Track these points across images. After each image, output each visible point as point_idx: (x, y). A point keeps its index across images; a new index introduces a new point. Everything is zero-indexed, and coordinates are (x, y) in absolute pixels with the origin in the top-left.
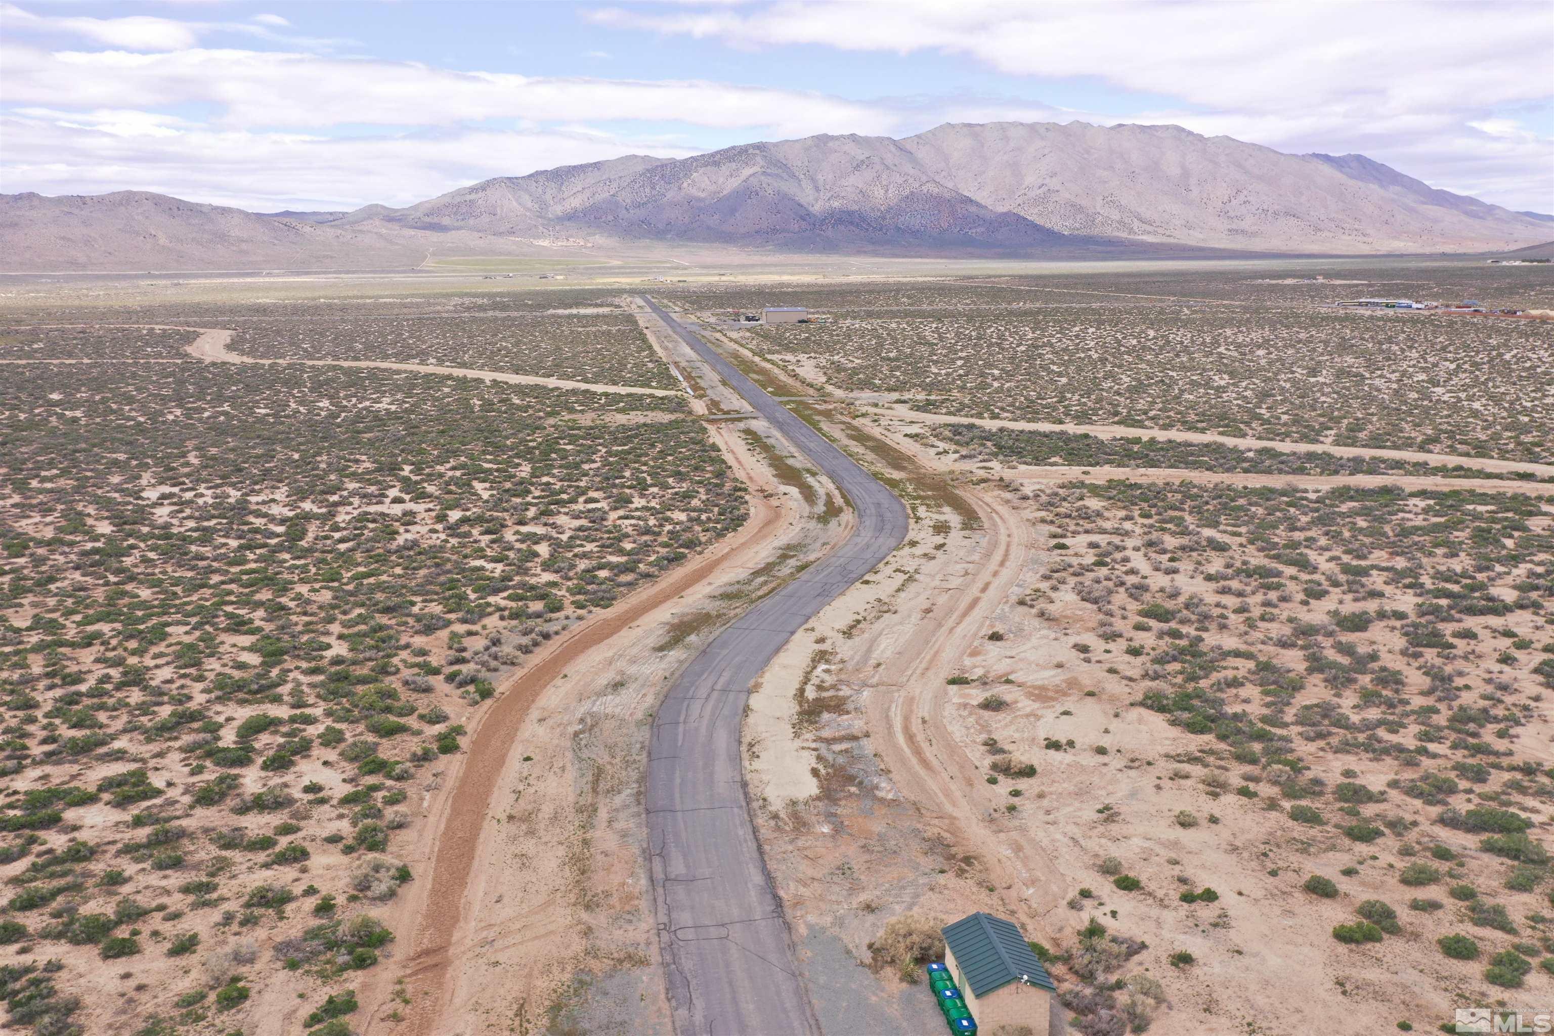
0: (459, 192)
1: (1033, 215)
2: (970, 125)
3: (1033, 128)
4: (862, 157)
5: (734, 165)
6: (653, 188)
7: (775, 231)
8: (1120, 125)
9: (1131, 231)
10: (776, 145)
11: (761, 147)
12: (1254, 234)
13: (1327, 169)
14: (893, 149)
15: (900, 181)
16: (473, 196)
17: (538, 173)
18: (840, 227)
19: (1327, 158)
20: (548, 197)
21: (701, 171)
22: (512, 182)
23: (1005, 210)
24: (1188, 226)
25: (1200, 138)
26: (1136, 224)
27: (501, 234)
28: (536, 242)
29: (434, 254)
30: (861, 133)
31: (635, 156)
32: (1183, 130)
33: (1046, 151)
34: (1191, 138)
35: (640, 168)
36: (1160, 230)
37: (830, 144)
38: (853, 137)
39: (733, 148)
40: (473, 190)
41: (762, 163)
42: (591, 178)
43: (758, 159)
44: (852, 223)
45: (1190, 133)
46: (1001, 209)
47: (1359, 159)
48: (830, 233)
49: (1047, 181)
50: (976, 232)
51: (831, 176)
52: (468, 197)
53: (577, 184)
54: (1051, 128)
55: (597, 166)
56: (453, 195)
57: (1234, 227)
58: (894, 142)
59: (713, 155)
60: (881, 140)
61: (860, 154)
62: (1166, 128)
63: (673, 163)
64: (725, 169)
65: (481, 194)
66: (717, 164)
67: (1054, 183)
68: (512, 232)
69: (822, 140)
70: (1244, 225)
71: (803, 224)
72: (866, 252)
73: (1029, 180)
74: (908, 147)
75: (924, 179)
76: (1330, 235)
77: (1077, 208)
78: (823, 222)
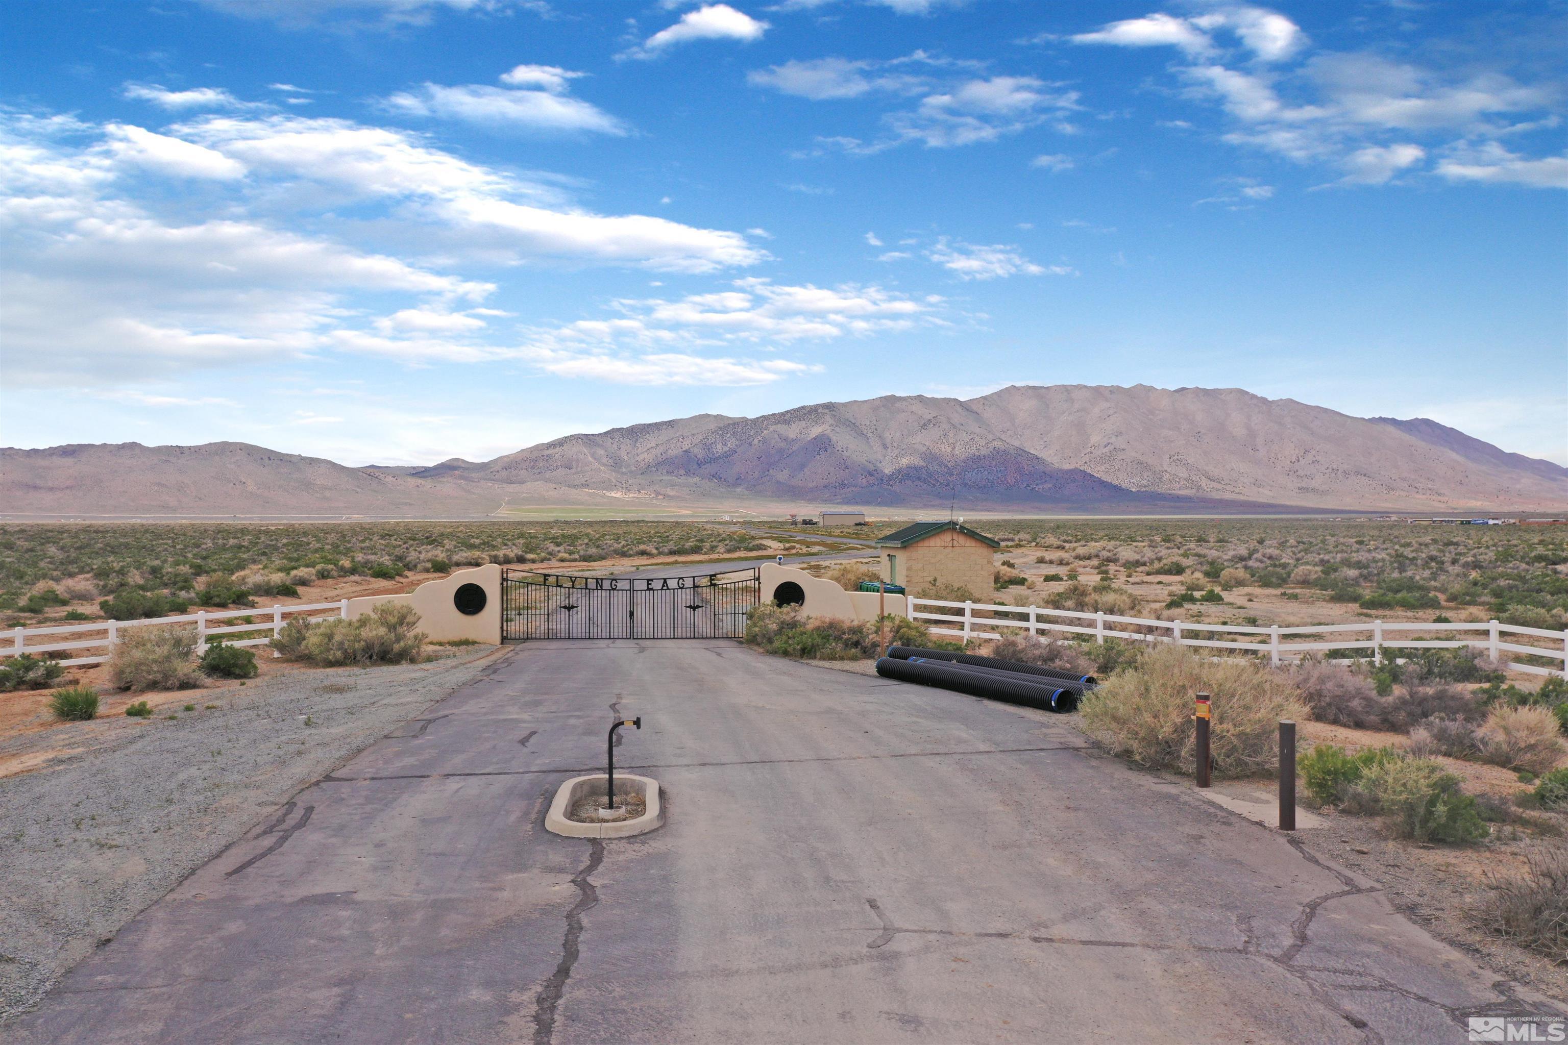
0: (537, 448)
1: (1099, 472)
2: (1034, 388)
3: (1097, 391)
4: (930, 417)
5: (803, 423)
6: (725, 445)
7: (843, 485)
8: (1183, 389)
9: (1199, 488)
10: (845, 405)
11: (830, 407)
12: (1324, 493)
13: (1395, 432)
14: (960, 410)
15: (967, 438)
16: (551, 451)
17: (614, 431)
18: (909, 482)
19: (1394, 422)
20: (623, 453)
21: (772, 428)
22: (589, 439)
23: (1072, 467)
24: (1257, 483)
25: (1264, 400)
26: (1204, 482)
27: (575, 486)
28: (608, 494)
29: (508, 503)
30: (929, 394)
31: (707, 416)
32: (1247, 393)
33: (1111, 412)
34: (1255, 401)
35: (713, 426)
36: (1228, 488)
37: (898, 405)
38: (920, 398)
39: (803, 408)
40: (550, 446)
41: (831, 421)
42: (665, 435)
43: (828, 418)
44: (919, 479)
45: (1254, 397)
46: (1066, 467)
47: (1426, 422)
48: (897, 487)
49: (1113, 440)
50: (1044, 487)
51: (898, 434)
52: (546, 452)
53: (651, 441)
54: (1114, 390)
55: (671, 424)
56: (532, 450)
57: (1304, 485)
58: (961, 404)
59: (783, 414)
60: (948, 401)
61: (927, 414)
62: (1231, 391)
63: (744, 422)
64: (796, 426)
65: (558, 449)
66: (787, 422)
67: (1120, 442)
68: (586, 485)
69: (890, 402)
70: (1314, 484)
71: (871, 479)
72: (933, 506)
73: (1095, 439)
74: (975, 408)
75: (990, 437)
76: (1403, 494)
77: (1143, 466)
78: (891, 477)
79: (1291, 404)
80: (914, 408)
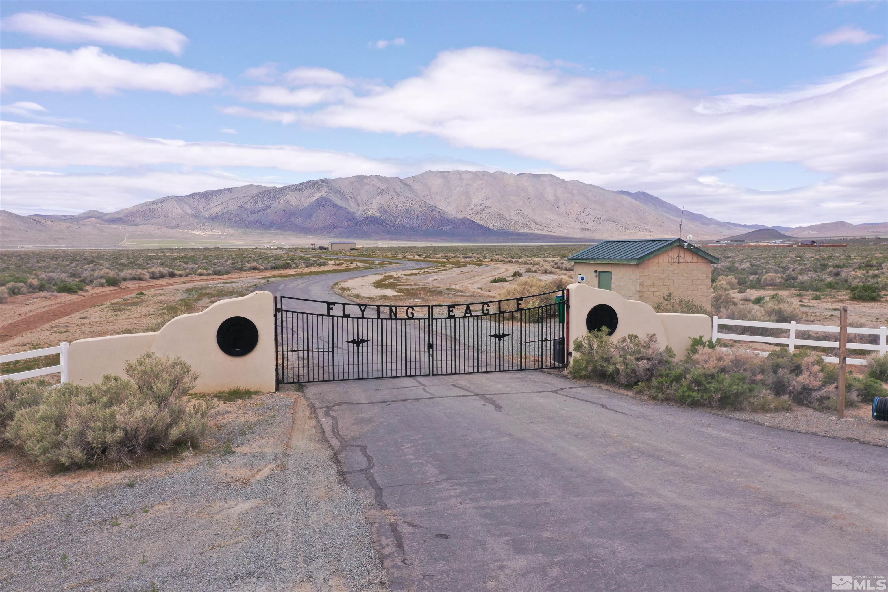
0: (146, 204)
1: (477, 219)
2: (442, 172)
3: (476, 174)
4: (383, 188)
5: (310, 191)
6: (263, 203)
7: (334, 227)
8: (521, 174)
9: (530, 228)
10: (334, 180)
11: (326, 181)
12: (594, 231)
13: (628, 198)
14: (400, 184)
15: (404, 200)
16: (154, 206)
17: (194, 194)
18: (371, 225)
19: (628, 193)
20: (201, 208)
21: (291, 193)
22: (179, 199)
23: (462, 217)
24: (560, 226)
25: (563, 181)
26: (533, 225)
27: (171, 227)
28: (192, 232)
29: (128, 238)
30: (382, 175)
31: (253, 185)
32: (555, 176)
33: (483, 186)
34: (559, 181)
35: (256, 192)
36: (545, 228)
37: (365, 180)
38: (378, 177)
39: (310, 181)
40: (154, 203)
41: (326, 190)
42: (227, 197)
43: (324, 188)
44: (378, 223)
45: (558, 179)
46: (459, 216)
47: (644, 193)
48: (365, 228)
49: (485, 202)
50: (447, 228)
51: (365, 198)
52: (152, 207)
53: (218, 200)
54: (485, 174)
55: (230, 190)
56: (142, 205)
57: (584, 227)
58: (401, 181)
59: (298, 185)
60: (393, 179)
61: (382, 186)
62: (546, 175)
63: (275, 189)
64: (306, 193)
65: (159, 205)
66: (300, 190)
67: (488, 203)
68: (178, 227)
69: (360, 179)
70: (589, 226)
71: (350, 223)
72: (386, 239)
73: (475, 201)
74: (408, 183)
75: (418, 200)
76: (633, 231)
77: (501, 216)
78: (361, 222)
79: (577, 183)
80: (374, 183)
